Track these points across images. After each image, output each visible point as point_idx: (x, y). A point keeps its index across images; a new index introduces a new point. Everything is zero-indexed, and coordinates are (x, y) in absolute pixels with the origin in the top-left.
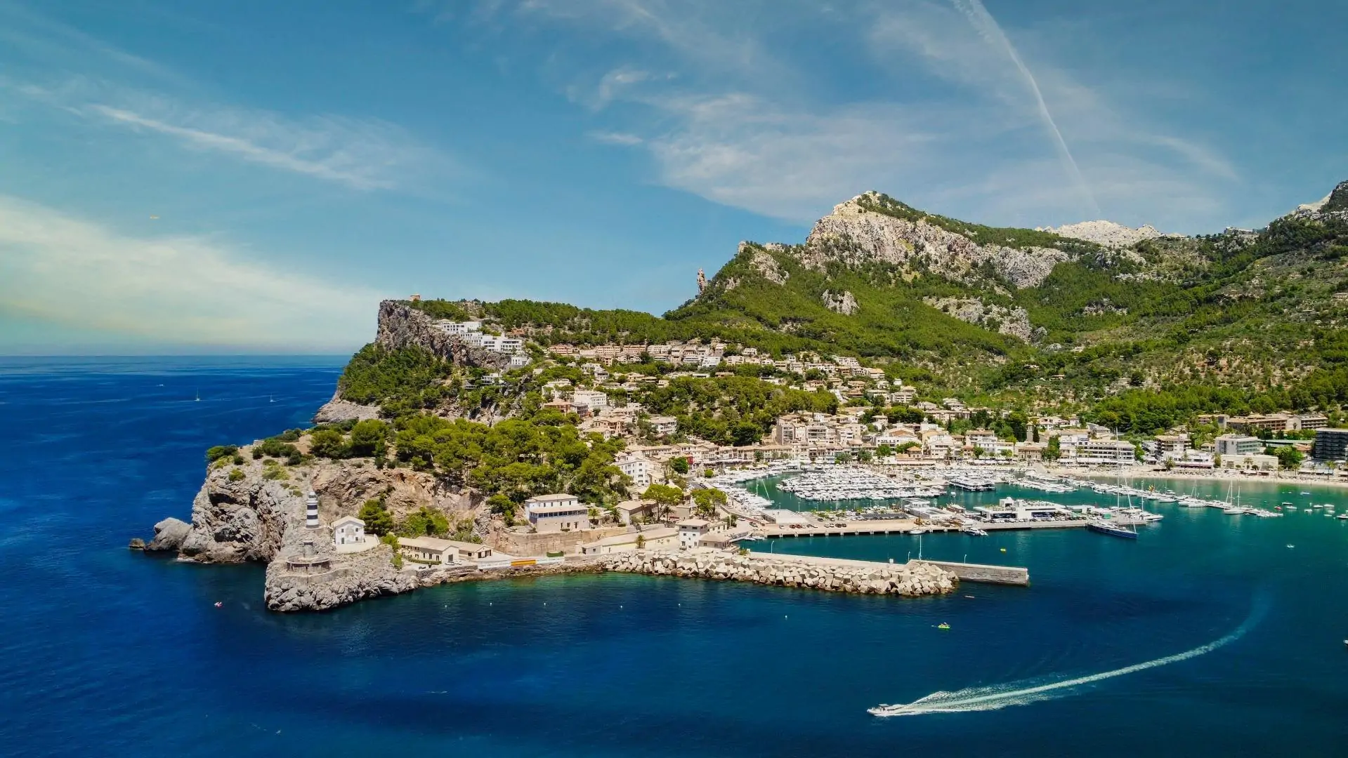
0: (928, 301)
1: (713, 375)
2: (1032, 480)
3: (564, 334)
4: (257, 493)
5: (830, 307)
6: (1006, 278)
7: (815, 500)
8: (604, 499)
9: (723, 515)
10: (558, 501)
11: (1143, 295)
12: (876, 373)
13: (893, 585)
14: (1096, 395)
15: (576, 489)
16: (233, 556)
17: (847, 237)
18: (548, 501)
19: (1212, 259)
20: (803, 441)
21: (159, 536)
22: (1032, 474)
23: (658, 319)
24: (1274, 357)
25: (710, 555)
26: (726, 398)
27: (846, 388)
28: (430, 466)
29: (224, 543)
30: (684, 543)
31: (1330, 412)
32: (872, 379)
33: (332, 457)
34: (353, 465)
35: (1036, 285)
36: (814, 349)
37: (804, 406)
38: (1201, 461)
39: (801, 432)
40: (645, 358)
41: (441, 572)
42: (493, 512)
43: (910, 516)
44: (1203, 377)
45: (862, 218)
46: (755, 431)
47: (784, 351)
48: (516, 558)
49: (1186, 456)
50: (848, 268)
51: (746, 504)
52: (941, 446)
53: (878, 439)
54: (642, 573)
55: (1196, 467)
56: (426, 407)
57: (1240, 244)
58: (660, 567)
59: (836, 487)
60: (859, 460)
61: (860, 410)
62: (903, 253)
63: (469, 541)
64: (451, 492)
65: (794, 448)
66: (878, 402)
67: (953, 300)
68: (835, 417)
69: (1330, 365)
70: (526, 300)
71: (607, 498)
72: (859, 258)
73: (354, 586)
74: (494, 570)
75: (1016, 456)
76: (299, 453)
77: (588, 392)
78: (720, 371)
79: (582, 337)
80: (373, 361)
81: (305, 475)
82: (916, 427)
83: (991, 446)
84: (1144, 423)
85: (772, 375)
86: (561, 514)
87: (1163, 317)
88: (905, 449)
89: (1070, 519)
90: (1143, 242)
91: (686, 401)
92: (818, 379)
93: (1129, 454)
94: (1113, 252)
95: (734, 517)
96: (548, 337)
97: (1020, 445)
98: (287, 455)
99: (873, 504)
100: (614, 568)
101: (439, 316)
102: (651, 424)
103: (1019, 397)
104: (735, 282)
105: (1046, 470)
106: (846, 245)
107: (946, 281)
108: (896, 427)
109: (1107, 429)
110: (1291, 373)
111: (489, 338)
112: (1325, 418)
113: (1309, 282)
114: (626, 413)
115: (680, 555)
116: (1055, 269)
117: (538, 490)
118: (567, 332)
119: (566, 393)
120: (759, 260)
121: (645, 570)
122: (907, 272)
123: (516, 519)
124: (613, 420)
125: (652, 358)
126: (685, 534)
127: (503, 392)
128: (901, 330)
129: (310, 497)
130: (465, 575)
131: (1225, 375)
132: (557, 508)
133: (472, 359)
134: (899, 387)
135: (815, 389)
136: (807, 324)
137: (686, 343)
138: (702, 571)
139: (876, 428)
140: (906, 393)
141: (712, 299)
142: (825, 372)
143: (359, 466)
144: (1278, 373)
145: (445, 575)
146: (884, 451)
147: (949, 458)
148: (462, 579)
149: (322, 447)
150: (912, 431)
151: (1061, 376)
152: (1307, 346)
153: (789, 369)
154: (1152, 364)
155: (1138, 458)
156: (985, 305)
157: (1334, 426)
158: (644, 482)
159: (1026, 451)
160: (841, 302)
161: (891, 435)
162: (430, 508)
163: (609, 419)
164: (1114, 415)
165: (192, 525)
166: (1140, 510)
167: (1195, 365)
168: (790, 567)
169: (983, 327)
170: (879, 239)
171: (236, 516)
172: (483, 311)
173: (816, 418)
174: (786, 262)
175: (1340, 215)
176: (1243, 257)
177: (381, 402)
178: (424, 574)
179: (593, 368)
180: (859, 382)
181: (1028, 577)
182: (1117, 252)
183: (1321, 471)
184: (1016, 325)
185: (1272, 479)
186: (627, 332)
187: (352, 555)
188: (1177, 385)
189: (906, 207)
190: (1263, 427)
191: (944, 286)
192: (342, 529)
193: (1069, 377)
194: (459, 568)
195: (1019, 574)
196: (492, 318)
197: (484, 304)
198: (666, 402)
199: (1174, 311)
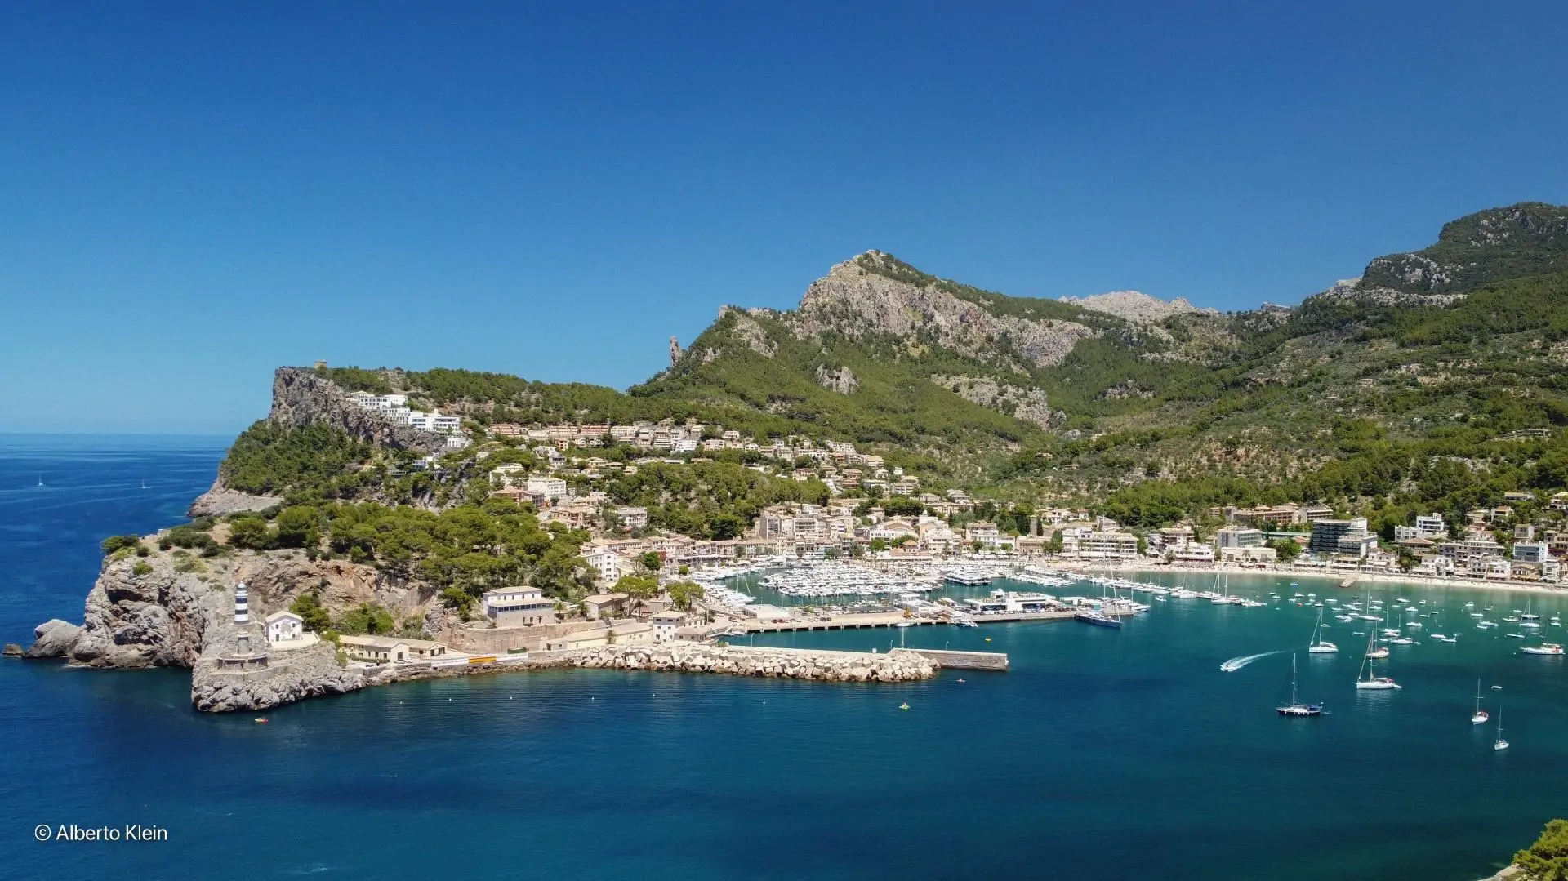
0: (938, 380)
1: (688, 461)
2: (1030, 574)
3: (509, 411)
4: (168, 588)
5: (825, 384)
6: (1025, 355)
7: (800, 596)
8: (570, 593)
9: (700, 610)
10: (519, 593)
11: (1170, 376)
12: (875, 460)
13: (874, 672)
14: (1110, 486)
15: (538, 583)
16: (138, 660)
17: (846, 303)
18: (508, 594)
19: (1242, 338)
20: (790, 534)
21: (42, 640)
22: (1032, 568)
23: (623, 395)
24: (1292, 446)
25: (686, 648)
26: (704, 487)
27: (840, 478)
28: (371, 558)
29: (125, 646)
30: (658, 636)
31: (1337, 504)
32: (869, 468)
33: (256, 548)
34: (281, 557)
35: (1056, 363)
36: (805, 433)
37: (792, 496)
38: (1202, 553)
39: (787, 524)
40: (608, 441)
41: (391, 670)
42: (446, 606)
43: (899, 609)
44: (1220, 468)
45: (863, 281)
46: (736, 523)
47: (771, 435)
48: (473, 655)
49: (1186, 548)
50: (847, 339)
51: (725, 601)
52: (939, 540)
53: (871, 532)
54: (613, 667)
55: (1197, 560)
56: (342, 497)
57: (1272, 323)
58: (632, 662)
59: (823, 582)
60: (851, 555)
61: (855, 502)
62: (909, 323)
63: (419, 638)
64: (396, 585)
65: (780, 542)
66: (876, 493)
67: (965, 379)
68: (825, 509)
69: (1346, 455)
70: (461, 370)
71: (573, 592)
72: (860, 328)
73: (296, 685)
74: (450, 668)
75: (1017, 550)
76: (216, 543)
77: (545, 479)
78: (696, 457)
79: (531, 415)
80: (267, 442)
81: (226, 568)
82: (915, 520)
83: (991, 540)
84: (1154, 515)
85: (757, 462)
86: (523, 607)
87: (1188, 402)
88: (899, 543)
89: (1059, 610)
90: (1171, 317)
91: (658, 490)
92: (809, 467)
93: (1131, 547)
94: (1139, 328)
95: (713, 612)
96: (488, 414)
97: (1022, 538)
98: (201, 545)
99: (861, 599)
100: (583, 664)
101: (353, 388)
102: (618, 515)
103: (1030, 488)
104: (715, 352)
105: (1046, 564)
106: (844, 312)
107: (958, 356)
108: (893, 520)
109: (1114, 522)
110: (1308, 464)
111: (419, 415)
112: (1331, 510)
113: (1337, 367)
114: (588, 503)
115: (654, 649)
116: (1077, 345)
117: (496, 584)
118: (513, 409)
119: (518, 479)
120: (743, 327)
121: (616, 665)
122: (913, 345)
123: (472, 614)
124: (574, 511)
125: (616, 441)
126: (659, 628)
127: (440, 479)
128: (905, 412)
130: (418, 673)
131: (1242, 465)
132: (518, 601)
133: (397, 439)
134: (899, 476)
135: (805, 478)
136: (798, 404)
137: (656, 423)
138: (678, 664)
139: (870, 522)
140: (906, 482)
141: (687, 373)
142: (817, 459)
143: (288, 558)
144: (1295, 463)
145: (395, 674)
146: (878, 545)
147: (947, 553)
148: (414, 677)
149: (243, 536)
150: (909, 524)
151: (1075, 466)
152: (1325, 435)
153: (776, 455)
154: (1169, 453)
155: (1141, 551)
156: (1000, 385)
157: (1338, 519)
158: (613, 577)
159: (1027, 545)
160: (838, 378)
161: (885, 528)
162: (371, 604)
163: (569, 510)
164: (1124, 508)
165: (85, 626)
166: (1129, 601)
167: (1213, 455)
168: (770, 656)
169: (997, 411)
170: (882, 306)
171: (141, 614)
172: (409, 382)
173: (805, 510)
174: (774, 331)
175: (1369, 293)
176: (1275, 337)
177: (279, 490)
178: (372, 673)
179: (547, 452)
180: (855, 471)
181: (1007, 662)
182: (1145, 327)
183: (1315, 563)
184: (1034, 409)
185: (1268, 571)
186: (586, 411)
187: (291, 651)
188: (1193, 476)
189: (914, 269)
190: (1269, 519)
191: (956, 362)
192: (277, 626)
193: (1083, 466)
194: (411, 666)
195: (999, 659)
196: (420, 391)
197: (409, 374)
198: (633, 491)
199: (1200, 395)
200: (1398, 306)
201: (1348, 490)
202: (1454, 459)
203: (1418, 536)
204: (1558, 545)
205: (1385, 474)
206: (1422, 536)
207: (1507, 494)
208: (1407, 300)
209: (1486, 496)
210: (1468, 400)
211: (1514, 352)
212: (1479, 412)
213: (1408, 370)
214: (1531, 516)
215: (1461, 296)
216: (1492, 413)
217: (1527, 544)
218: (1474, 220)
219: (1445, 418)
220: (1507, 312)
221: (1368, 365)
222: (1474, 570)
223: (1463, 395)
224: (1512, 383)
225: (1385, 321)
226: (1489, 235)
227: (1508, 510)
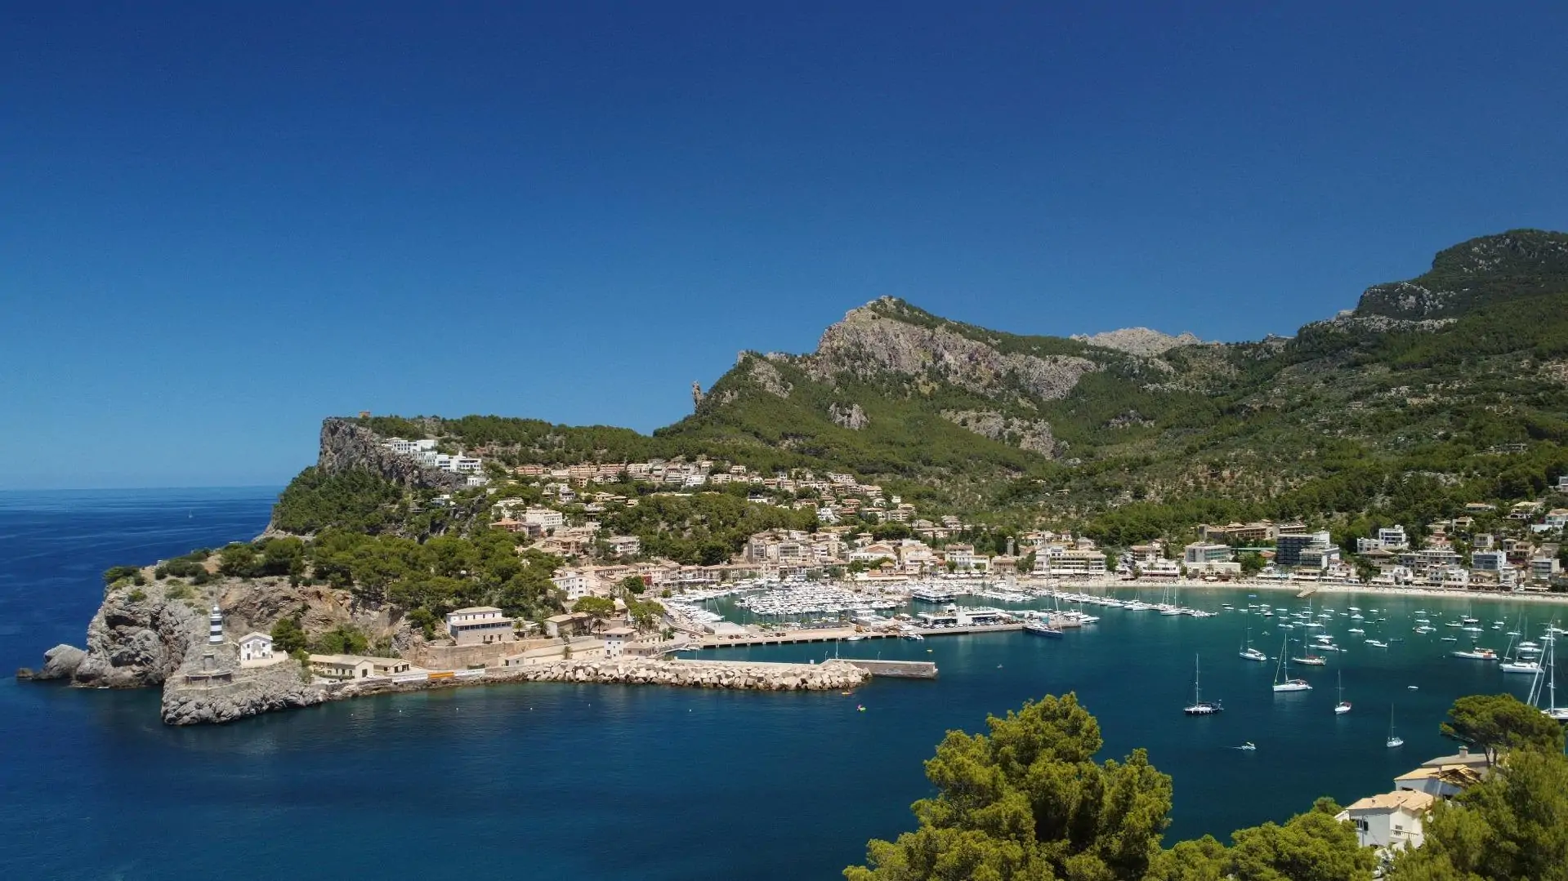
0: (946, 415)
1: (697, 495)
2: (997, 592)
3: (534, 453)
4: (158, 613)
5: (837, 422)
6: (1032, 389)
7: (766, 615)
8: (534, 613)
9: (663, 627)
10: (480, 613)
11: (1170, 405)
12: (873, 490)
13: (804, 681)
14: (1098, 509)
15: (503, 604)
16: (131, 680)
17: (859, 345)
18: (471, 614)
19: (1240, 368)
20: (775, 558)
21: (51, 664)
22: (1000, 587)
23: (643, 436)
24: (1276, 467)
25: (633, 663)
26: (698, 517)
27: (839, 507)
28: (349, 583)
29: (121, 668)
30: (608, 652)
31: (1311, 520)
32: (868, 497)
33: (243, 577)
34: (266, 584)
35: (1062, 397)
36: (811, 466)
37: (780, 524)
38: (1168, 569)
39: (773, 550)
40: (624, 477)
41: (353, 686)
42: (413, 626)
43: (852, 626)
44: (1205, 490)
45: (876, 325)
46: (723, 550)
47: (776, 468)
48: (436, 672)
49: (1155, 565)
50: (861, 379)
51: (693, 620)
52: (916, 561)
53: (853, 556)
54: (563, 681)
55: (1162, 576)
56: (367, 533)
57: (1268, 351)
58: (581, 675)
59: (794, 603)
60: (830, 578)
61: (847, 529)
62: (920, 363)
63: (386, 657)
64: (370, 609)
65: (764, 567)
66: (869, 521)
67: (973, 413)
68: (812, 535)
69: (1328, 475)
71: (538, 612)
72: (872, 369)
73: (256, 698)
74: (411, 683)
75: (991, 570)
76: (207, 572)
77: (545, 512)
78: (704, 490)
79: (554, 456)
80: (314, 486)
81: (212, 595)
82: (897, 544)
83: (966, 560)
84: (1132, 535)
85: (761, 494)
86: (484, 626)
87: (1186, 429)
88: (877, 565)
89: (1009, 623)
90: (1172, 350)
91: (655, 521)
92: (810, 497)
93: (1100, 564)
94: (1141, 361)
95: (673, 630)
96: (515, 456)
97: (998, 558)
98: (193, 574)
99: (823, 617)
100: (535, 678)
101: (389, 435)
102: (609, 544)
103: (1021, 513)
104: (732, 395)
105: (1015, 582)
106: (857, 354)
107: (967, 393)
108: (877, 544)
109: (1091, 542)
110: (1291, 484)
111: (444, 457)
112: (1304, 526)
113: (1329, 392)
114: (583, 533)
115: (603, 664)
116: (1082, 378)
117: (462, 605)
118: (538, 451)
119: (517, 512)
120: (760, 370)
121: (566, 680)
122: (924, 383)
123: (436, 634)
124: (566, 540)
125: (631, 478)
126: (611, 644)
127: (454, 515)
128: (913, 446)
129: (215, 612)
130: (378, 689)
131: (1227, 487)
132: (479, 620)
133: (424, 480)
134: (896, 505)
135: (803, 508)
136: (809, 440)
137: (669, 461)
138: (623, 677)
139: (855, 545)
140: (903, 510)
141: (707, 414)
142: (817, 490)
143: (272, 584)
144: (1279, 483)
145: (357, 689)
146: (857, 567)
147: (922, 574)
148: (375, 692)
149: (232, 565)
150: (891, 548)
151: (1066, 491)
152: (1309, 456)
153: (779, 488)
154: (1156, 477)
155: (1111, 568)
156: (1006, 418)
157: (1307, 534)
159: (1000, 564)
160: (850, 416)
161: (868, 552)
162: (349, 626)
163: (563, 540)
164: (1105, 529)
165: (87, 651)
166: (1078, 614)
167: (1199, 478)
168: (707, 669)
169: (1003, 441)
170: (893, 348)
171: (135, 639)
172: (443, 428)
173: (792, 536)
174: (789, 372)
175: (1362, 321)
176: (1272, 365)
177: (320, 531)
178: (334, 688)
179: (559, 488)
180: (854, 500)
181: (935, 670)
182: (1146, 360)
183: (1277, 576)
184: (1038, 440)
185: (1231, 584)
186: (605, 450)
187: (258, 669)
188: (1178, 498)
189: (925, 312)
190: (1242, 536)
191: (962, 397)
192: (248, 646)
193: (1074, 491)
194: (373, 682)
195: (928, 667)
196: (453, 436)
197: (444, 421)
198: (633, 522)
199: (1197, 422)
200: (1389, 332)
201: (1323, 507)
202: (1427, 474)
203: (1380, 547)
204: (1516, 553)
205: (1359, 490)
206: (1383, 547)
207: (1469, 505)
208: (1399, 326)
209: (1449, 507)
210: (1451, 419)
211: (1503, 372)
212: (1462, 430)
213: (1398, 392)
214: (1492, 526)
215: (1451, 320)
216: (1473, 430)
217: (1485, 552)
218: (1467, 246)
219: (1428, 437)
220: (1497, 335)
221: (1359, 389)
222: (1432, 579)
223: (1446, 414)
224: (1496, 401)
225: (1378, 347)
226: (1481, 262)
227: (1470, 520)
